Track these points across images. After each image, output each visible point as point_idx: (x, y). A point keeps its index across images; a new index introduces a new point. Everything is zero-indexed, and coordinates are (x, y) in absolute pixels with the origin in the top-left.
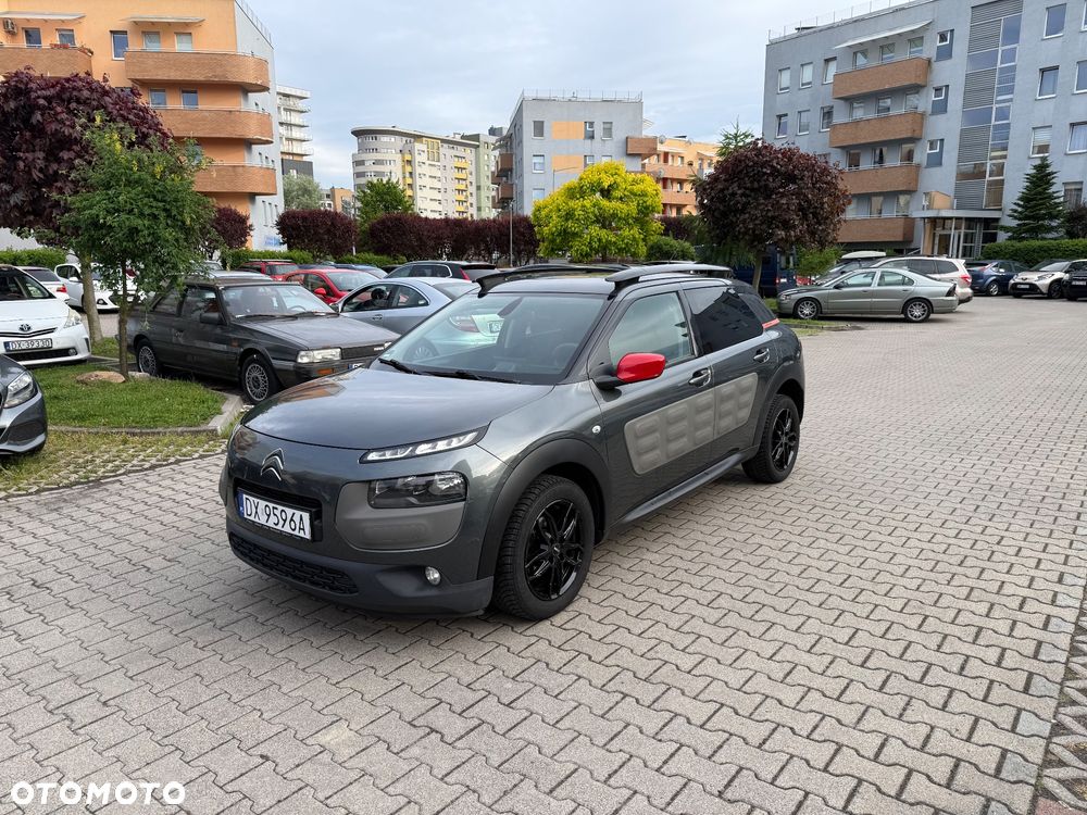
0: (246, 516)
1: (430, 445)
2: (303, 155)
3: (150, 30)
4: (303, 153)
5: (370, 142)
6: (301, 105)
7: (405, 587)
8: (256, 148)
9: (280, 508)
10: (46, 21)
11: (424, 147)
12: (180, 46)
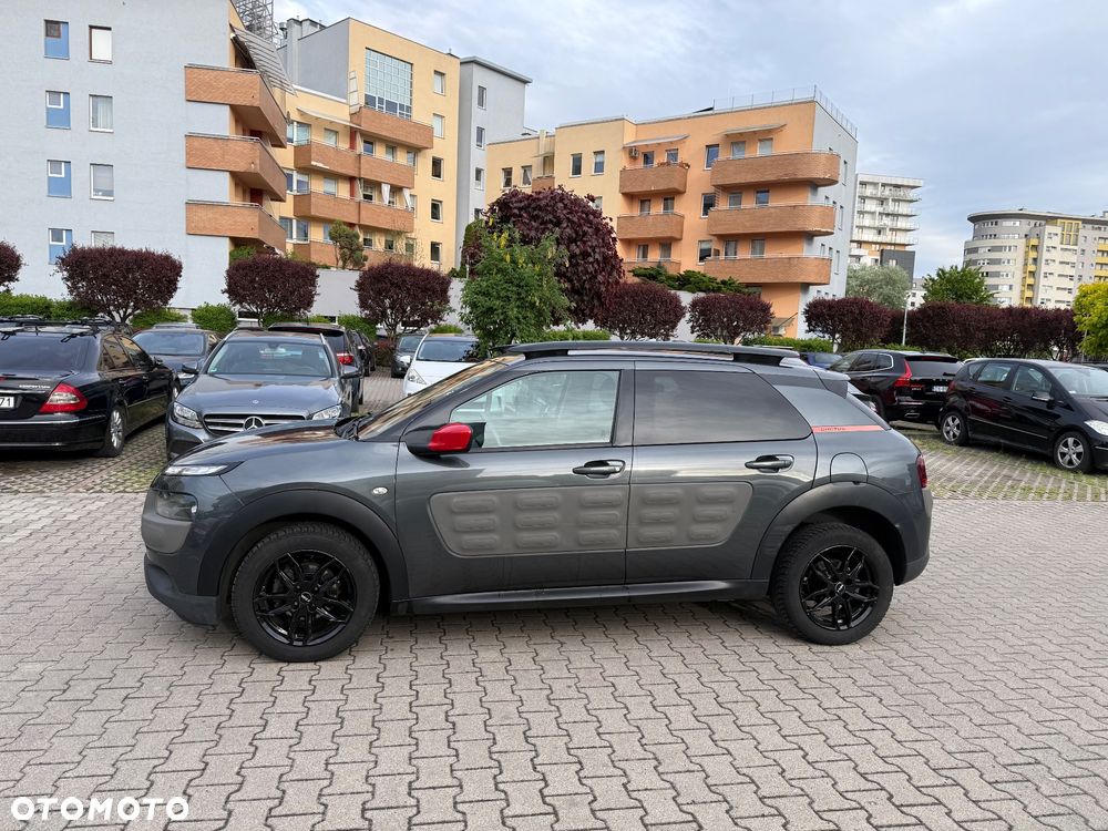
2: (905, 245)
3: (737, 140)
4: (907, 243)
5: (989, 228)
6: (912, 194)
8: (818, 240)
10: (659, 144)
11: (1058, 230)
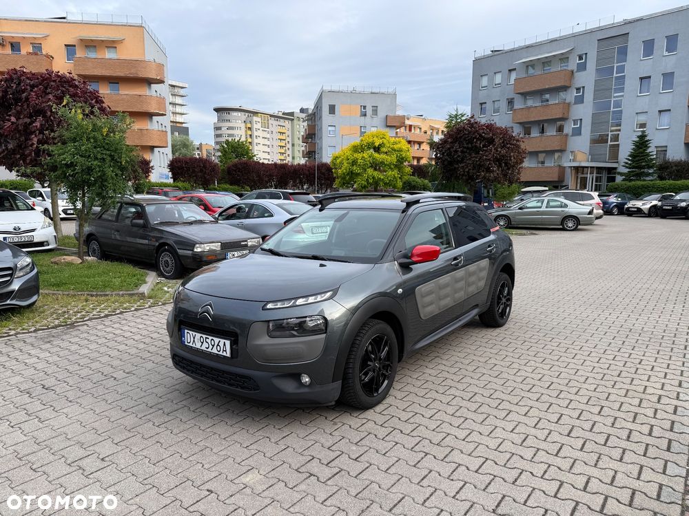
0: (186, 343)
1: (304, 299)
2: (182, 123)
3: (90, 44)
4: (183, 121)
5: (225, 116)
6: (182, 92)
7: (288, 387)
8: (155, 118)
9: (210, 338)
10: (24, 38)
11: (259, 119)
12: (109, 55)
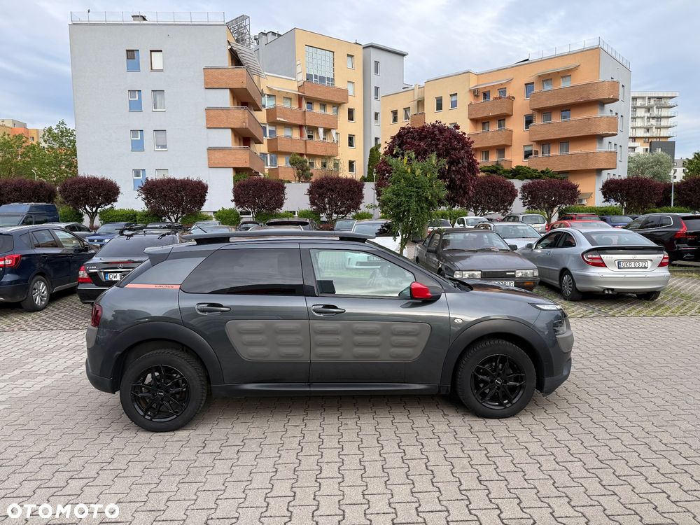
3: (546, 78)
4: (668, 136)
6: (671, 102)
8: (606, 140)
10: (493, 86)
12: (564, 84)
